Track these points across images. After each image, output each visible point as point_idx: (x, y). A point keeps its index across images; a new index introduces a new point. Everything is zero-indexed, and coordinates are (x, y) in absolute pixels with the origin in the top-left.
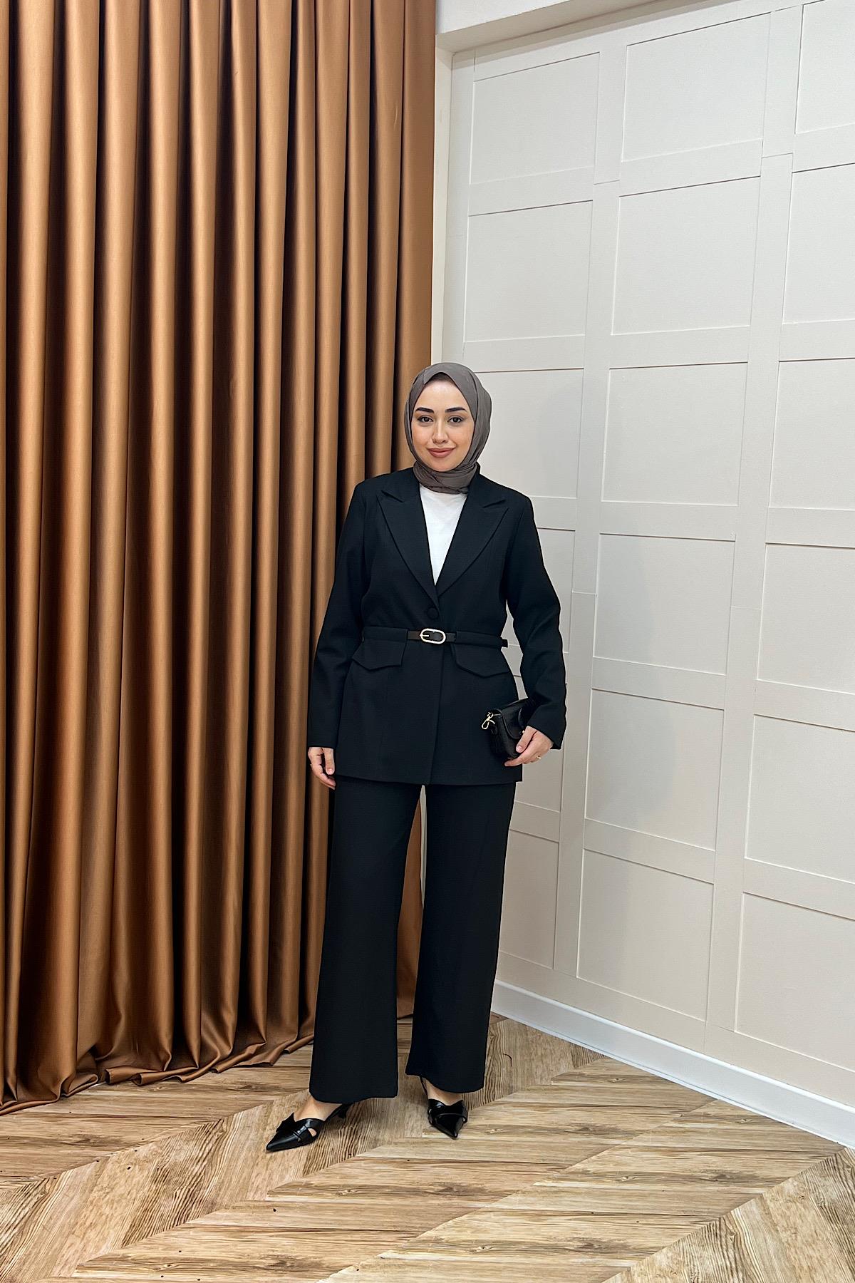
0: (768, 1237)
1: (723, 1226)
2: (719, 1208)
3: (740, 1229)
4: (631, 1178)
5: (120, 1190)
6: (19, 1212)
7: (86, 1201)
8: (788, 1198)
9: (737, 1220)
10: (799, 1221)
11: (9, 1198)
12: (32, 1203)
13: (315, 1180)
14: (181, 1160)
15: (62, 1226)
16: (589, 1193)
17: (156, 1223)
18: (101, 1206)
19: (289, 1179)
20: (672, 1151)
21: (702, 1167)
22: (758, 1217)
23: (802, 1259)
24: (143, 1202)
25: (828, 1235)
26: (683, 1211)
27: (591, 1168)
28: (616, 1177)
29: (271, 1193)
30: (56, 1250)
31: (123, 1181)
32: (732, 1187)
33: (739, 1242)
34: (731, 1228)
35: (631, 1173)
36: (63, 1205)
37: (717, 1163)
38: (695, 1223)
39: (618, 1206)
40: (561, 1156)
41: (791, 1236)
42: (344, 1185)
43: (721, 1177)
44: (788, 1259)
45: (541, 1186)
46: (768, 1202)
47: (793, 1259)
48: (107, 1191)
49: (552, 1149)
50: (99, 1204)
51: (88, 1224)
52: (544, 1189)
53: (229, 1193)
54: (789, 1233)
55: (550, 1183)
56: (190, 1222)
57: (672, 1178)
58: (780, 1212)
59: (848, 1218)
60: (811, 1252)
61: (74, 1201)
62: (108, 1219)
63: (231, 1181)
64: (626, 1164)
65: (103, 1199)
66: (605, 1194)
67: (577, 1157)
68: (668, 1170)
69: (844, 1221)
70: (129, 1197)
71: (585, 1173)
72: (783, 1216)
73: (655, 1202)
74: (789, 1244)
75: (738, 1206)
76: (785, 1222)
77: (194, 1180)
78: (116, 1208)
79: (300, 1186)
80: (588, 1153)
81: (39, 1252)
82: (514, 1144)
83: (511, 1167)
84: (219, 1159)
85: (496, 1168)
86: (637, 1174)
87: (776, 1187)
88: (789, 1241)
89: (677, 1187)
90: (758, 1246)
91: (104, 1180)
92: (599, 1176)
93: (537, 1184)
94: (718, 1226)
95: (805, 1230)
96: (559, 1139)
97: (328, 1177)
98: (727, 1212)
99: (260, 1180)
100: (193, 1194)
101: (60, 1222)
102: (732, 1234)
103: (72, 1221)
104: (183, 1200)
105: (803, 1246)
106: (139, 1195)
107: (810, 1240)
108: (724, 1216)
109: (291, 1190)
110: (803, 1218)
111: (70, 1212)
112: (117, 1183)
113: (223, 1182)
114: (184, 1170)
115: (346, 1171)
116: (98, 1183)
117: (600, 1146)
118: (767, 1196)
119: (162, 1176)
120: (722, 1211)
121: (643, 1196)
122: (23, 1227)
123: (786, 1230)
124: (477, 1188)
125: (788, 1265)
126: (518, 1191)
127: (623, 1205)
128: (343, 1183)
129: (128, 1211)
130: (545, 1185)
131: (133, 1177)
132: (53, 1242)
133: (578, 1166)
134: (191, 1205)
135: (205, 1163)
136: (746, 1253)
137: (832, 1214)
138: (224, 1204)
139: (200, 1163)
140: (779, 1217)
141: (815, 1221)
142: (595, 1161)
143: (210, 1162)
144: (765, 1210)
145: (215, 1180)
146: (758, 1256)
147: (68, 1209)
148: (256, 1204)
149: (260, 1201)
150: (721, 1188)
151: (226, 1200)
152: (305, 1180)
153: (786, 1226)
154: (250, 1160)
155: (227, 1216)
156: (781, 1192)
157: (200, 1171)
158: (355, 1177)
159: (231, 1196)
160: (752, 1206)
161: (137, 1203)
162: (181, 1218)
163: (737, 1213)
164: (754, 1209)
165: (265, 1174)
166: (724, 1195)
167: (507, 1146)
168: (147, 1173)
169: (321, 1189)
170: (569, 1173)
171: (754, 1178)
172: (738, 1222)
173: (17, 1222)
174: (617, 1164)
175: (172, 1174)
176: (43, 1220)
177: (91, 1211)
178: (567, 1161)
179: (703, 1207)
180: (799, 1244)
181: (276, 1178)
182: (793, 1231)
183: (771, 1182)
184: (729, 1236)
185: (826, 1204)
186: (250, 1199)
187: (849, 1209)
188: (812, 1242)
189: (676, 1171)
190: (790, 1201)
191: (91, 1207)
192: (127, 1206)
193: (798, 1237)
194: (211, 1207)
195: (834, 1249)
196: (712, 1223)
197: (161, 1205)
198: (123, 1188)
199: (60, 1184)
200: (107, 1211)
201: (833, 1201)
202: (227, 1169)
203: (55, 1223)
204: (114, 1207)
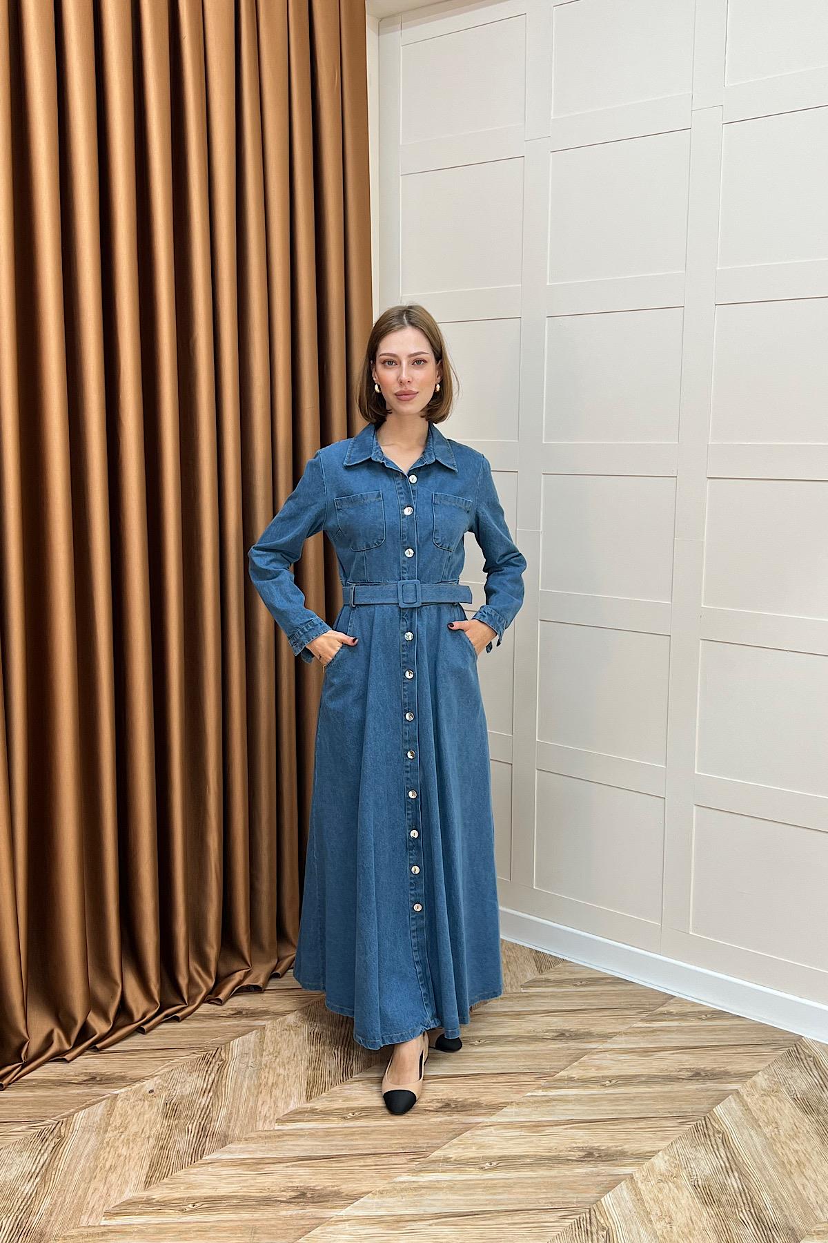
0: (752, 1133)
1: (709, 1125)
2: (703, 1106)
3: (724, 1127)
4: (614, 1081)
5: (133, 1128)
6: (38, 1159)
7: (102, 1143)
8: (763, 1092)
9: (721, 1118)
10: (777, 1115)
11: (26, 1144)
12: (50, 1148)
13: (319, 1104)
14: (188, 1092)
15: (83, 1172)
16: (578, 1100)
17: (174, 1161)
18: (118, 1147)
19: (294, 1105)
20: (646, 1052)
21: (677, 1067)
22: (739, 1113)
23: (789, 1155)
24: (158, 1138)
25: (808, 1128)
26: (669, 1112)
27: (575, 1073)
28: (600, 1081)
29: (279, 1121)
30: (80, 1197)
31: (135, 1120)
32: (709, 1085)
33: (727, 1140)
34: (717, 1127)
35: (613, 1076)
36: (81, 1148)
37: (691, 1061)
38: (682, 1123)
39: (608, 1112)
40: (546, 1065)
41: (774, 1131)
42: (347, 1109)
43: (697, 1075)
44: (776, 1154)
45: (532, 1096)
46: (745, 1097)
47: (781, 1155)
48: (121, 1130)
49: (535, 1057)
50: (116, 1145)
51: (107, 1166)
52: (535, 1099)
53: (239, 1123)
54: (771, 1128)
55: (540, 1093)
56: (206, 1157)
57: (651, 1080)
58: (759, 1107)
59: (821, 1109)
60: (796, 1147)
61: (89, 1144)
62: (127, 1160)
63: (239, 1111)
64: (607, 1068)
65: (118, 1139)
66: (593, 1100)
67: (560, 1063)
68: (645, 1072)
69: (819, 1113)
70: (143, 1136)
71: (571, 1079)
72: (762, 1110)
73: (642, 1105)
74: (774, 1140)
75: (718, 1104)
76: (764, 1116)
77: (203, 1113)
78: (132, 1148)
79: (306, 1112)
80: (569, 1059)
81: (65, 1201)
82: (500, 1055)
83: (501, 1079)
84: (223, 1089)
85: (487, 1080)
86: (619, 1077)
87: (749, 1082)
88: (774, 1136)
89: (658, 1088)
90: (747, 1143)
91: (116, 1121)
92: (584, 1082)
93: (529, 1094)
94: (705, 1126)
95: (785, 1124)
96: (540, 1046)
97: (331, 1101)
98: (710, 1110)
99: (266, 1109)
100: (204, 1129)
101: (80, 1167)
102: (719, 1132)
103: (92, 1165)
104: (196, 1135)
105: (788, 1141)
106: (152, 1133)
107: (791, 1134)
108: (708, 1114)
109: (298, 1117)
110: (781, 1112)
111: (88, 1155)
112: (129, 1122)
113: (231, 1113)
114: (192, 1103)
115: (347, 1093)
116: (111, 1122)
117: (579, 1051)
118: (742, 1091)
119: (172, 1111)
120: (705, 1110)
121: (629, 1099)
122: (44, 1174)
123: (768, 1124)
124: (473, 1103)
125: (777, 1160)
126: (512, 1102)
127: (613, 1110)
128: (346, 1106)
129: (144, 1150)
130: (535, 1094)
131: (144, 1114)
132: (77, 1188)
133: (562, 1073)
134: (204, 1139)
135: (211, 1094)
136: (736, 1151)
137: (806, 1105)
138: (236, 1136)
139: (206, 1094)
140: (758, 1112)
141: (792, 1114)
142: (577, 1066)
143: (216, 1093)
144: (744, 1106)
145: (224, 1111)
146: (748, 1154)
147: (86, 1152)
148: (267, 1134)
149: (270, 1131)
150: (698, 1086)
151: (237, 1131)
152: (309, 1105)
153: (766, 1121)
154: (253, 1088)
155: (241, 1148)
156: (754, 1086)
157: (207, 1103)
158: (356, 1099)
159: (242, 1126)
160: (731, 1102)
161: (152, 1141)
162: (197, 1154)
163: (719, 1110)
164: (733, 1104)
165: (270, 1102)
166: (703, 1094)
167: (493, 1057)
168: (156, 1108)
169: (326, 1114)
170: (556, 1081)
171: (727, 1073)
172: (722, 1120)
173: (38, 1170)
174: (599, 1068)
175: (181, 1107)
176: (62, 1165)
177: (109, 1152)
178: (552, 1068)
179: (687, 1107)
180: (783, 1139)
181: (281, 1104)
182: (774, 1125)
183: (744, 1076)
184: (717, 1135)
185: (799, 1096)
186: (261, 1128)
187: (820, 1100)
188: (794, 1137)
189: (653, 1072)
190: (765, 1095)
191: (108, 1149)
192: (142, 1145)
193: (780, 1131)
194: (224, 1140)
195: (816, 1141)
196: (698, 1122)
197: (175, 1141)
198: (135, 1127)
199: (74, 1127)
200: (124, 1151)
201: (805, 1093)
202: (233, 1099)
203: (75, 1169)
204: (130, 1148)
